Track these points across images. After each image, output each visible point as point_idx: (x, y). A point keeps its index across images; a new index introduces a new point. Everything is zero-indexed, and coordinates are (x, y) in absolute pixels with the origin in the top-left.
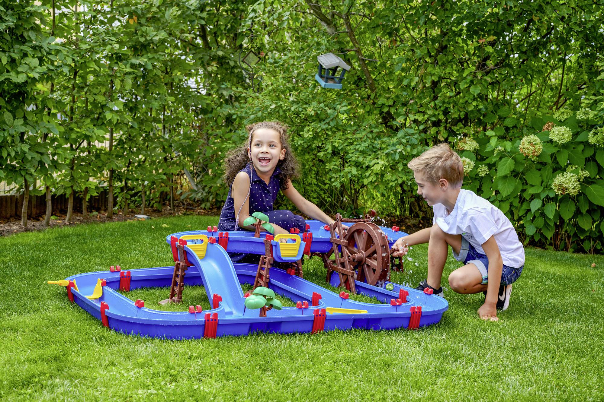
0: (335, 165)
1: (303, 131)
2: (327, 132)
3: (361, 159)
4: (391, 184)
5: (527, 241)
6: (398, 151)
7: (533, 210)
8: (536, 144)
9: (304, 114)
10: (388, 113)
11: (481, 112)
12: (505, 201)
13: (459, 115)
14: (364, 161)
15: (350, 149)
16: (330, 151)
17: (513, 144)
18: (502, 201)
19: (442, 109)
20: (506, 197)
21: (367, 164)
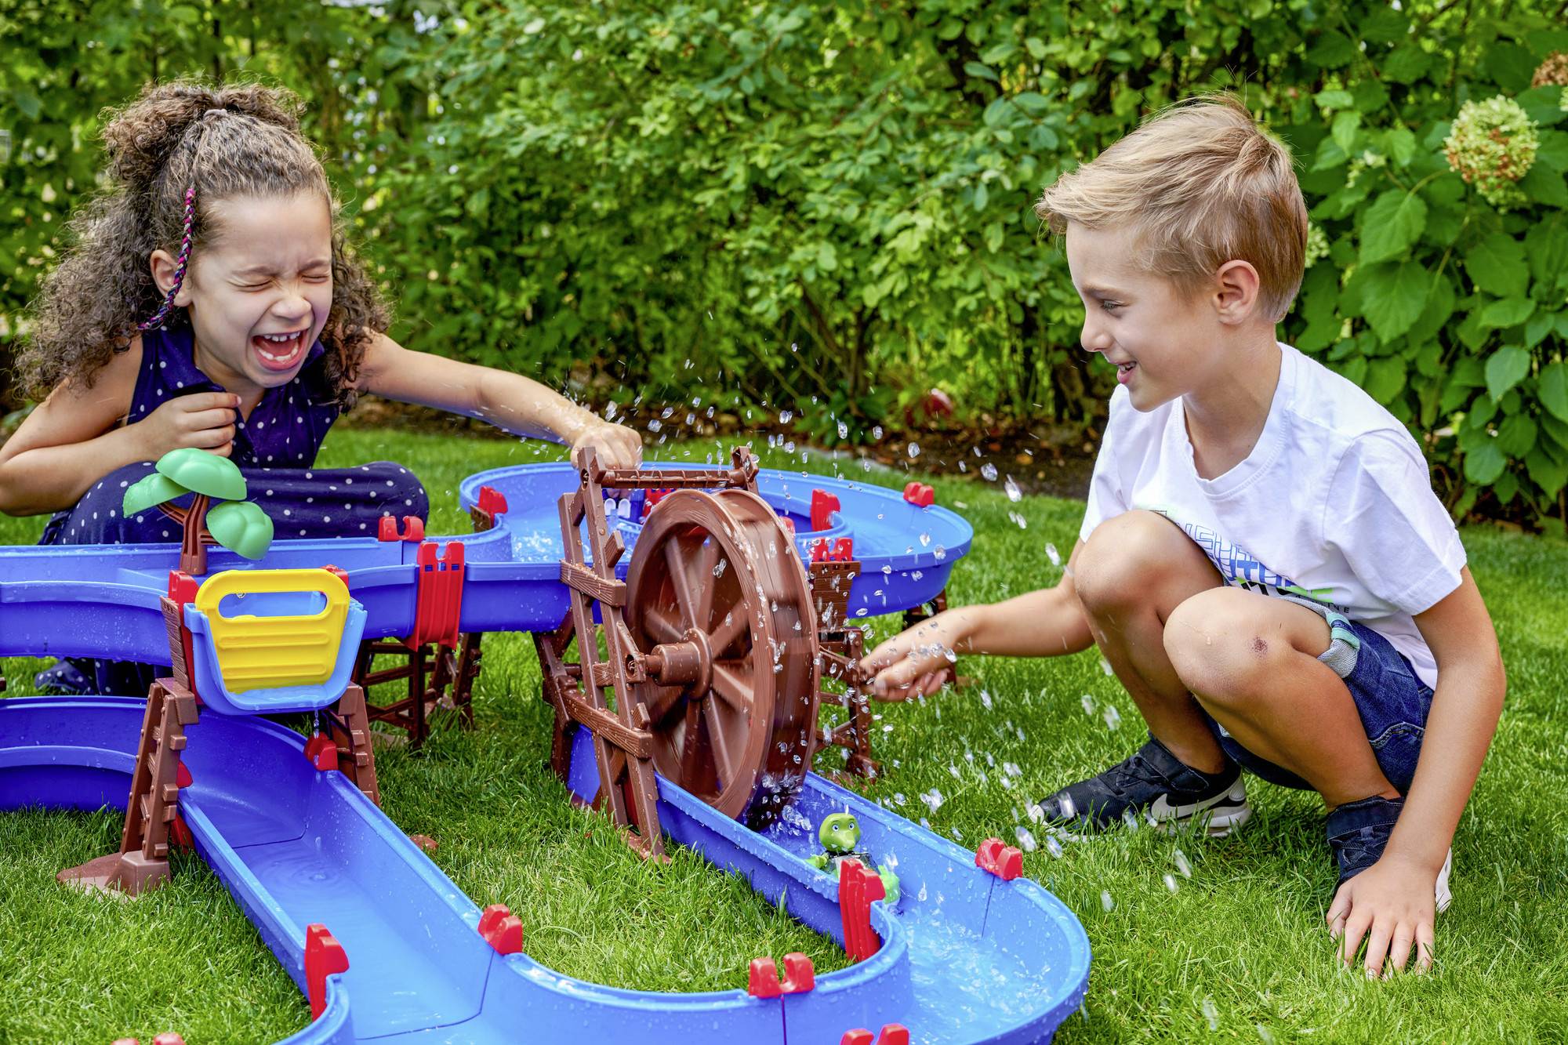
0: (761, 237)
1: (639, 113)
2: (731, 116)
3: (851, 213)
4: (962, 302)
5: (1468, 502)
6: (986, 177)
7: (1496, 393)
8: (1511, 133)
9: (644, 51)
10: (962, 42)
11: (1301, 24)
12: (1388, 357)
13: (1218, 40)
14: (865, 220)
15: (818, 176)
16: (739, 185)
17: (1420, 142)
18: (1376, 357)
19: (1155, 16)
20: (1393, 342)
21: (874, 232)
